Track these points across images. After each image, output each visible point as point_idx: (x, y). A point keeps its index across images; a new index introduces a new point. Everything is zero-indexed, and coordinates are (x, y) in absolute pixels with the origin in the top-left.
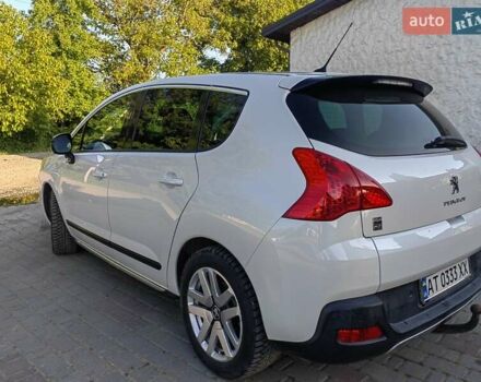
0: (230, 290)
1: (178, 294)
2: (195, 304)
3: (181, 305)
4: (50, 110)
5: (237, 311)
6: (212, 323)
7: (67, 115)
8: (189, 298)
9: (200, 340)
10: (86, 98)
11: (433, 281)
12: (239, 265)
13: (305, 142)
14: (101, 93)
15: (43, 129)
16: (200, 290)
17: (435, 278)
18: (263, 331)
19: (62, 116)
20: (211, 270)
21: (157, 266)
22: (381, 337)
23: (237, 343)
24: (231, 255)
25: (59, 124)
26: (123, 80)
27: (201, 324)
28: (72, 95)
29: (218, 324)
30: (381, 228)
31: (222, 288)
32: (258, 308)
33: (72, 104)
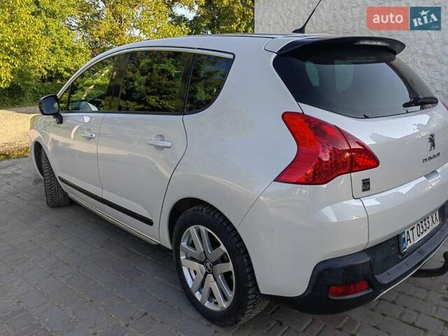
0: (222, 247)
1: (171, 248)
2: (187, 258)
3: (174, 259)
4: (34, 67)
5: (230, 267)
6: (205, 276)
7: (50, 72)
8: (181, 252)
9: (193, 291)
10: (67, 55)
11: (411, 232)
12: (230, 224)
13: (294, 106)
14: (80, 50)
15: (29, 85)
16: (192, 245)
17: (412, 229)
18: (256, 285)
19: (46, 73)
20: (202, 228)
21: (150, 222)
22: (367, 289)
23: (231, 295)
24: (221, 215)
25: (43, 80)
26: (100, 38)
27: (194, 277)
28: (53, 52)
29: (210, 277)
30: (369, 189)
31: (215, 245)
32: (250, 265)
33: (53, 61)
